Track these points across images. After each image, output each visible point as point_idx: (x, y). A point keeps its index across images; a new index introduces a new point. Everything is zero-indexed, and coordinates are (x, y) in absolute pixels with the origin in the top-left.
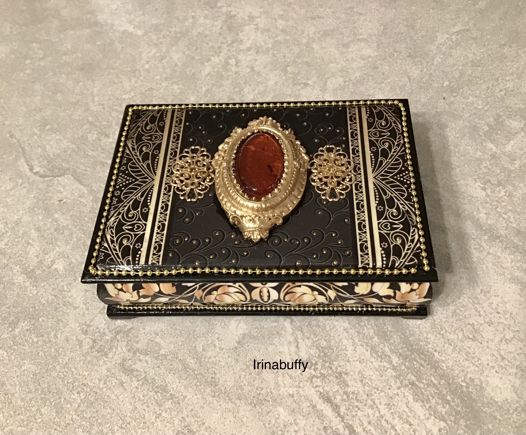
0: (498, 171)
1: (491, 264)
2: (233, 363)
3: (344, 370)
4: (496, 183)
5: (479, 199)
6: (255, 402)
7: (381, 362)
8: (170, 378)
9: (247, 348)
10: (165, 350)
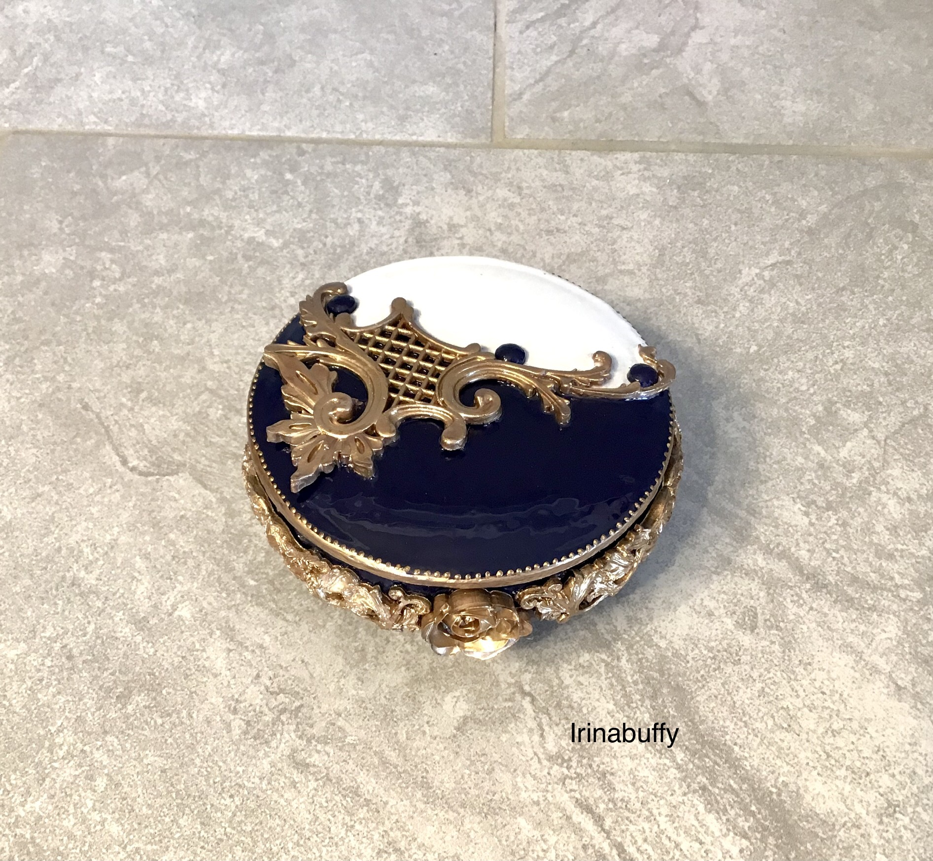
0: (828, 488)
1: (814, 625)
2: (452, 757)
3: (609, 769)
4: (824, 505)
5: (799, 528)
6: (485, 810)
7: (660, 758)
8: (362, 777)
9: (471, 737)
10: (353, 738)
